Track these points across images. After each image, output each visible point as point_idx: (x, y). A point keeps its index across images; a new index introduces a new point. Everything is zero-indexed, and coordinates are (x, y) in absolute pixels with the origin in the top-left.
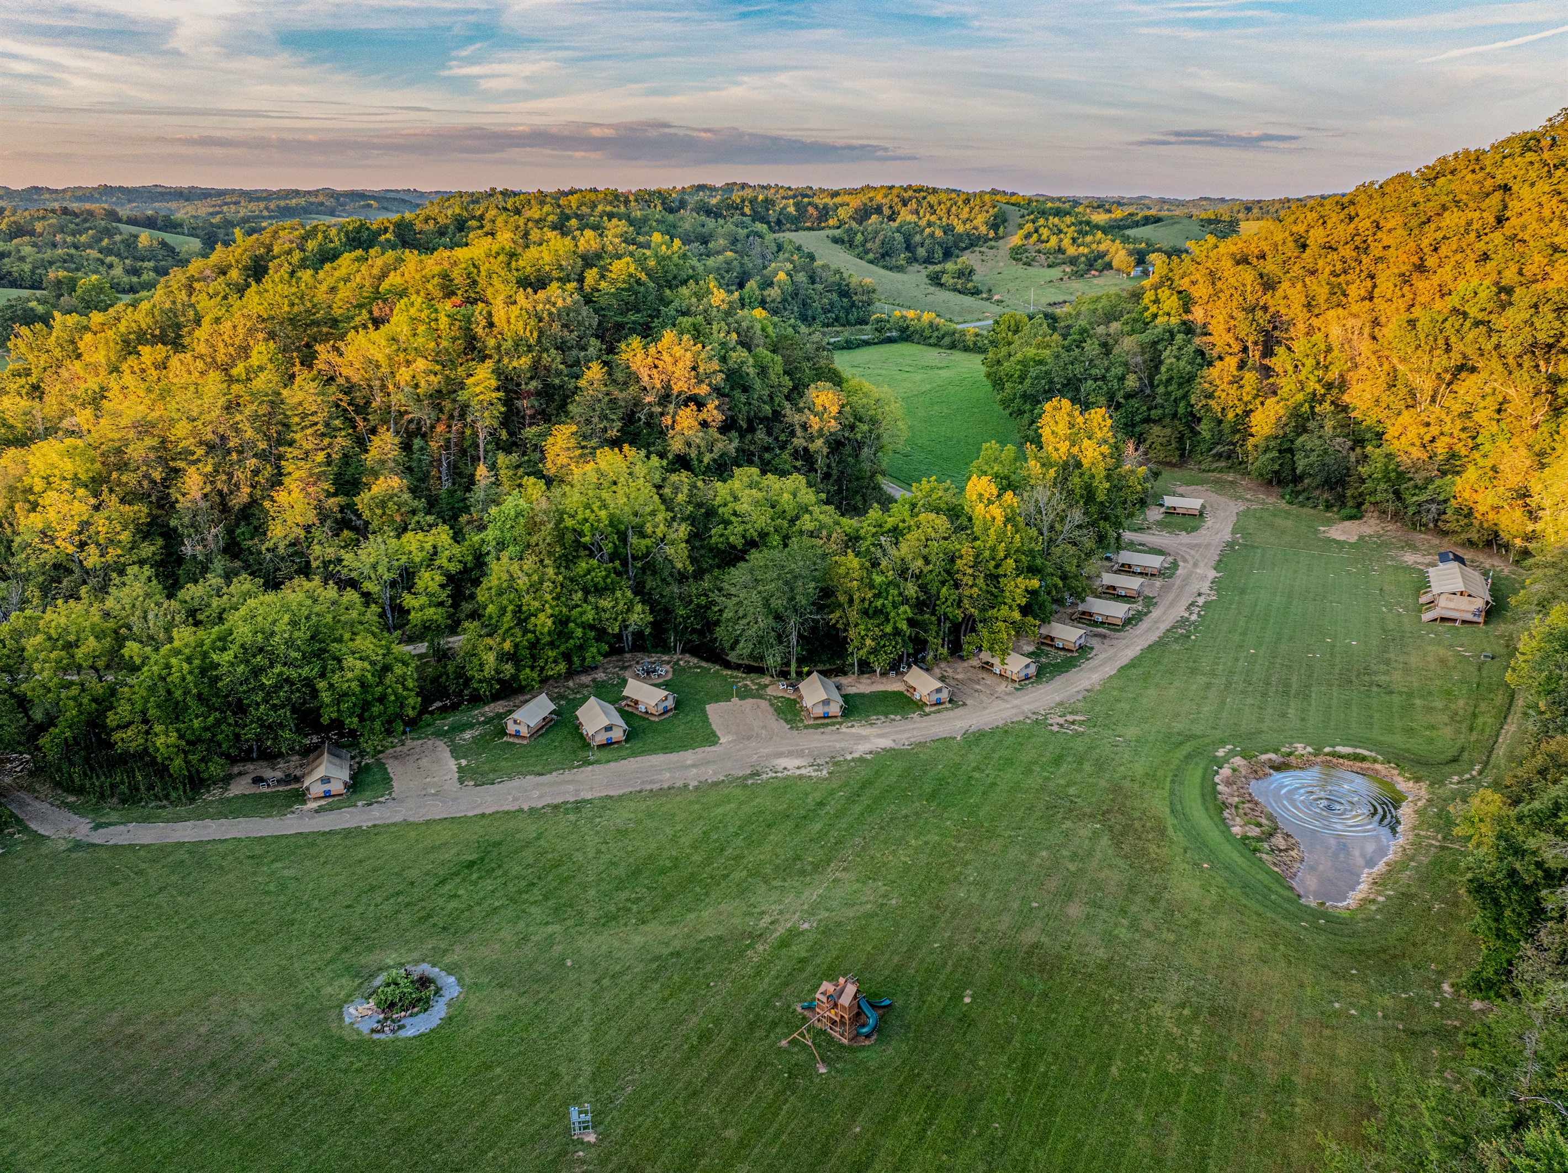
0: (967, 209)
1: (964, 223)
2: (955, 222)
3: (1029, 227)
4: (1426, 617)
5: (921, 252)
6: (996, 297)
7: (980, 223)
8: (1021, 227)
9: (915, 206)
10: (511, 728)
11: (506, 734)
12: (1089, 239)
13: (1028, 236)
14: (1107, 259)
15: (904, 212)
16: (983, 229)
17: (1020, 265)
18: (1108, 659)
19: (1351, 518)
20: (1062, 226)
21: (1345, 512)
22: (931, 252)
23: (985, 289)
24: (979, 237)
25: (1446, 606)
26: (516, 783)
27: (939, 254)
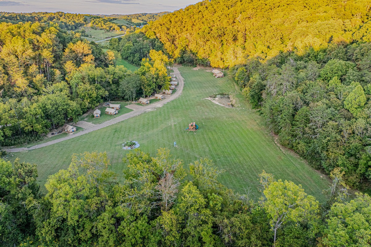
0: (77, 17)
1: (78, 20)
2: (76, 20)
3: (93, 21)
4: (216, 77)
5: (70, 27)
6: (93, 37)
7: (82, 20)
8: (91, 21)
9: (64, 17)
10: (95, 115)
11: (94, 117)
12: (107, 23)
13: (93, 23)
14: (113, 28)
15: (61, 18)
16: (83, 22)
17: (94, 30)
18: (180, 90)
19: (195, 67)
20: (100, 21)
21: (194, 66)
22: (72, 27)
23: (89, 35)
24: (82, 24)
25: (218, 75)
26: (106, 122)
27: (74, 28)
